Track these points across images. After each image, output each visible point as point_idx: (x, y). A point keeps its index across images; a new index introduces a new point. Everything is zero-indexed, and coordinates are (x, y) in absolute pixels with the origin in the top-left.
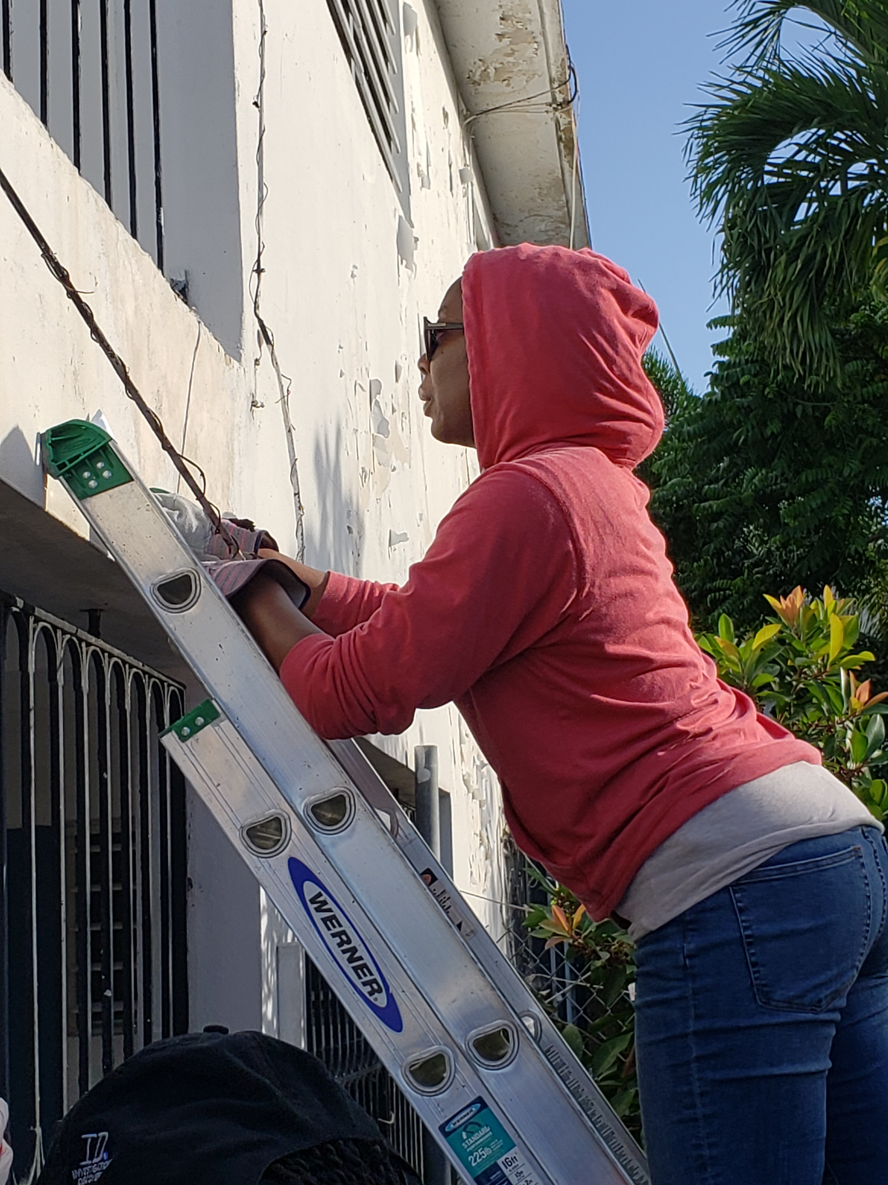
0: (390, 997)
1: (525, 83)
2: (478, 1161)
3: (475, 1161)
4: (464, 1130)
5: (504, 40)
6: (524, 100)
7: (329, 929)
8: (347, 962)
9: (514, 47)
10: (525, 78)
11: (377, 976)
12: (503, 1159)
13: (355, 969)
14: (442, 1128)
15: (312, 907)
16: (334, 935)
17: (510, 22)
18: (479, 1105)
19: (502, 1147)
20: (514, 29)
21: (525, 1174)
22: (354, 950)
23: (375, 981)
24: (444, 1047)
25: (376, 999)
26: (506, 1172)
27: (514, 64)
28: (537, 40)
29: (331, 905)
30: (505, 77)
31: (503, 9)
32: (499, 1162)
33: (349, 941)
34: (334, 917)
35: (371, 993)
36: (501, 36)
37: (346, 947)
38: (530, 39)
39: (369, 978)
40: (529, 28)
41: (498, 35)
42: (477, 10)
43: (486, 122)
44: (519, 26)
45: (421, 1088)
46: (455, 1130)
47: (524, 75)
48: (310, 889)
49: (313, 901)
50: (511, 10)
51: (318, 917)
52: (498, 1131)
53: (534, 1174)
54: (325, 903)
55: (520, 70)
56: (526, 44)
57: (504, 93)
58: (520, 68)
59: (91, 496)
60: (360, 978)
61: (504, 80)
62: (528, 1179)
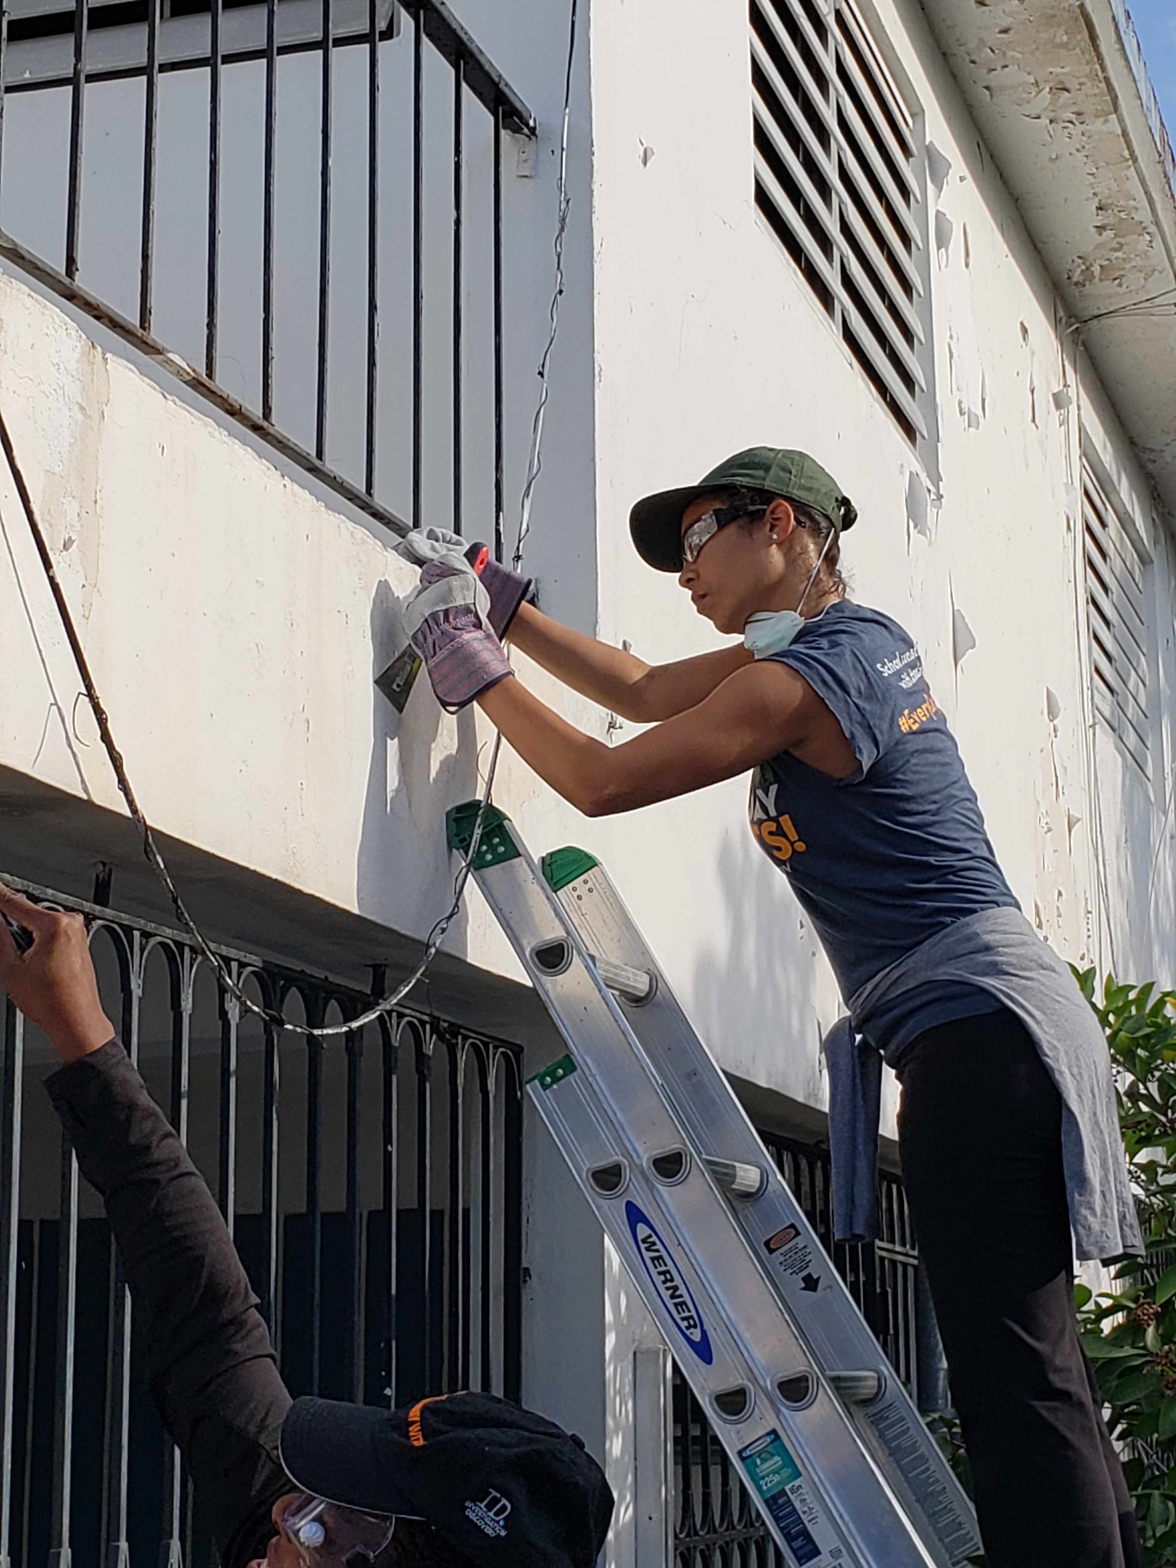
0: (704, 1333)
1: (1142, 281)
2: (769, 1485)
3: (766, 1485)
4: (759, 1456)
5: (1104, 233)
6: (1142, 302)
7: (656, 1267)
8: (669, 1298)
9: (1121, 240)
10: (1142, 275)
11: (694, 1313)
12: (790, 1486)
13: (676, 1305)
14: (740, 1453)
15: (643, 1246)
16: (660, 1273)
17: (1110, 211)
18: (773, 1436)
19: (790, 1476)
20: (1117, 219)
21: (808, 1501)
22: (676, 1288)
23: (692, 1317)
24: (746, 1382)
25: (691, 1334)
26: (792, 1497)
27: (1124, 260)
28: (1148, 231)
29: (659, 1246)
30: (1116, 275)
31: (1100, 197)
32: (787, 1488)
33: (672, 1280)
34: (661, 1257)
35: (688, 1328)
36: (1101, 229)
37: (669, 1284)
38: (1139, 230)
39: (687, 1314)
40: (1137, 218)
41: (1097, 227)
42: (1066, 200)
43: (1100, 329)
44: (1122, 215)
45: (724, 1416)
46: (750, 1456)
47: (1141, 272)
48: (643, 1231)
49: (644, 1241)
50: (1110, 197)
51: (647, 1255)
52: (789, 1461)
53: (816, 1502)
54: (654, 1244)
55: (1134, 267)
56: (1136, 236)
57: (1117, 294)
58: (1133, 263)
59: (486, 867)
60: (679, 1313)
61: (1115, 279)
62: (811, 1506)
